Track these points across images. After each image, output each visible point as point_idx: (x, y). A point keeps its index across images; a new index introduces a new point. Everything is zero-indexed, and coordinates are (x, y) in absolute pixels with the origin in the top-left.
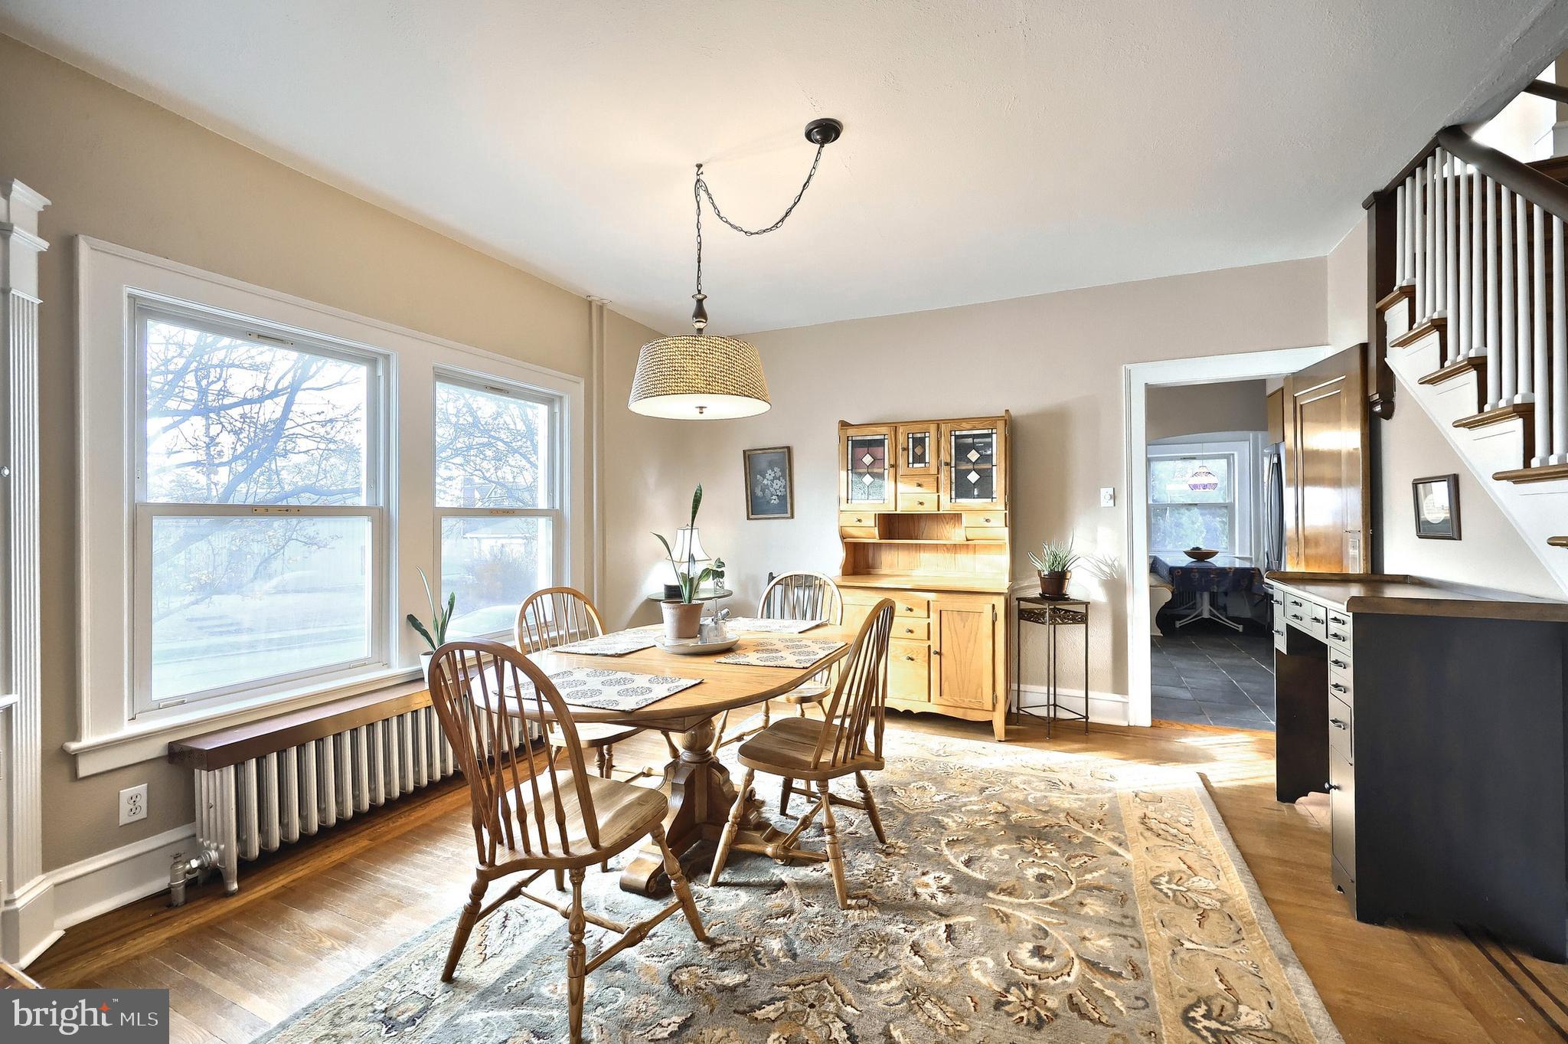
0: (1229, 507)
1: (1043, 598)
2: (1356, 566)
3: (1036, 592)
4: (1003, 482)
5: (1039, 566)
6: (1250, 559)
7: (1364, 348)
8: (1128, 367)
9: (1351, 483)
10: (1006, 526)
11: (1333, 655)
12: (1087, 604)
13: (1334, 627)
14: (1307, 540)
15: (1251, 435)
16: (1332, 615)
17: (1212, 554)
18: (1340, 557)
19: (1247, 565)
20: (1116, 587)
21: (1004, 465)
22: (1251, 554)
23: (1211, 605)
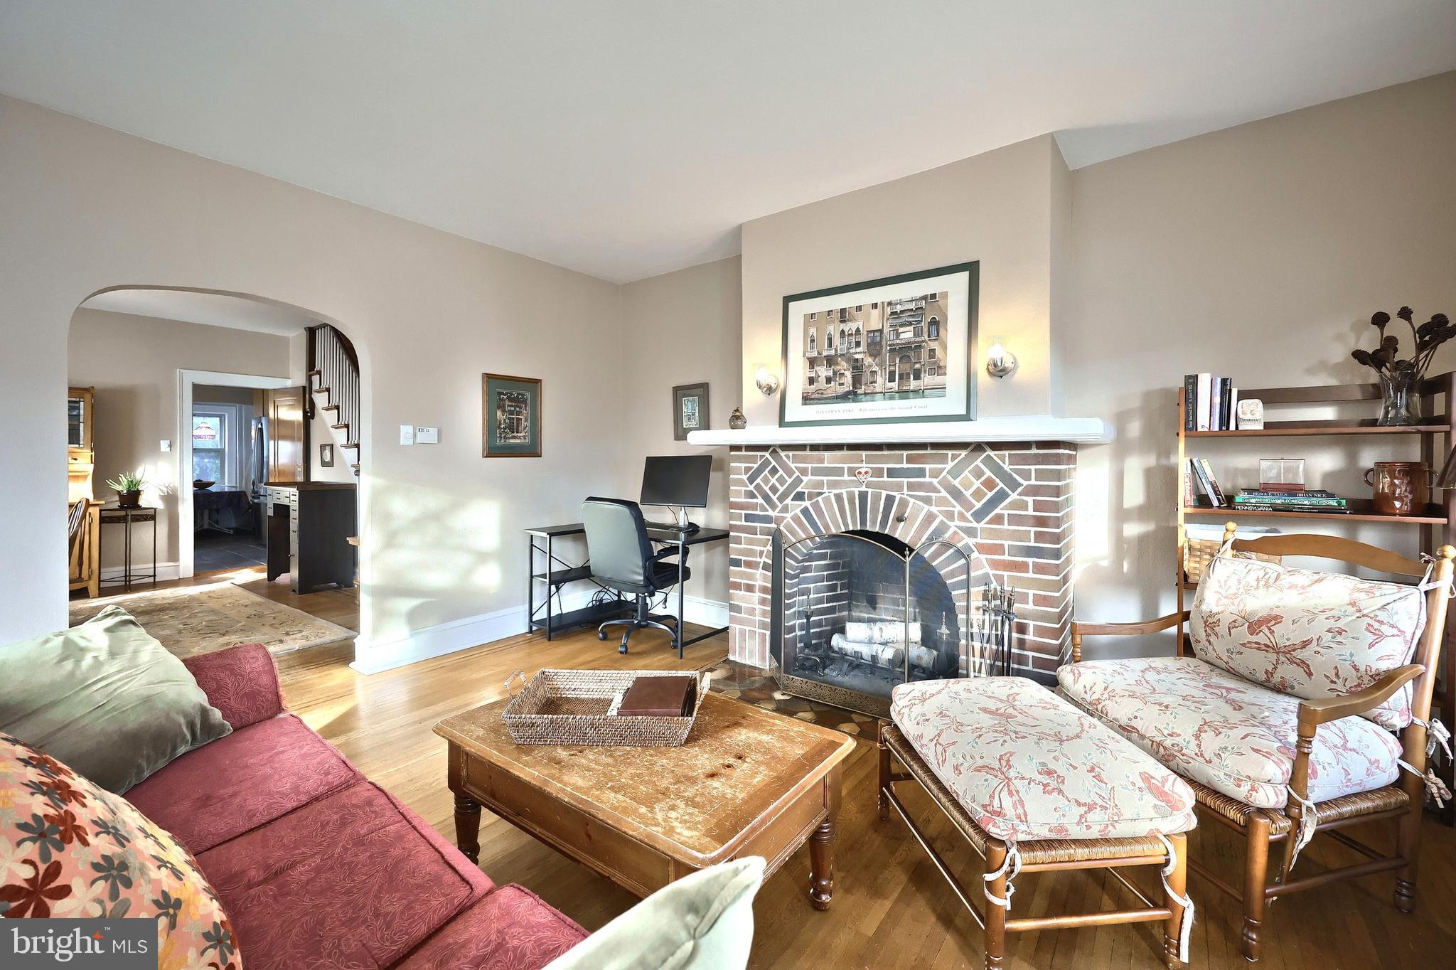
0: (219, 453)
1: (121, 508)
2: (300, 479)
3: (116, 505)
4: (90, 433)
5: (118, 488)
6: (236, 487)
7: (304, 388)
8: (182, 371)
9: (299, 440)
10: (92, 463)
11: (292, 508)
12: (155, 509)
13: (292, 498)
14: (279, 472)
15: (237, 405)
16: (291, 494)
17: (211, 484)
18: (294, 474)
19: (234, 490)
20: (171, 499)
21: (90, 424)
22: (236, 484)
23: (209, 519)
